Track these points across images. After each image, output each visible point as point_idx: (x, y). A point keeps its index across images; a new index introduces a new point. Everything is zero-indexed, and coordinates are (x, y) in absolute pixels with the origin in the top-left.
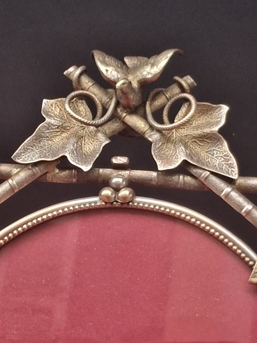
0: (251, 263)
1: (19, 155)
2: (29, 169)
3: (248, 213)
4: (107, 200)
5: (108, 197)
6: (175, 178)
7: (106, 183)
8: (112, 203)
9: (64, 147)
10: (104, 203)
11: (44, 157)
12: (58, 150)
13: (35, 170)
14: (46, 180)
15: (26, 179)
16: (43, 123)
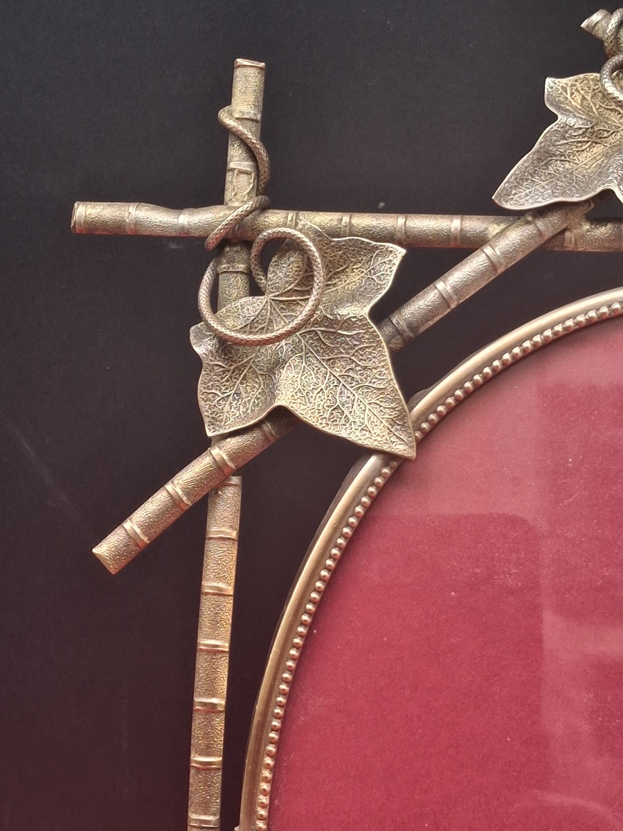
1: (506, 194)
2: (528, 223)
9: (602, 173)
11: (563, 194)
12: (589, 181)
13: (540, 224)
14: (562, 246)
15: (523, 244)
16: (553, 127)
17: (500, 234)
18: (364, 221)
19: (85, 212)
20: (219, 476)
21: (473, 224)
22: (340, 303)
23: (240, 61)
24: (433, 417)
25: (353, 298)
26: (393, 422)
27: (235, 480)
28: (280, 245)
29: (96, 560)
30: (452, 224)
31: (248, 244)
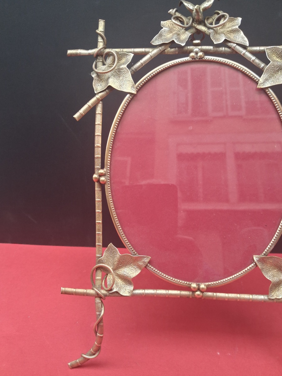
0: (257, 80)
1: (153, 42)
2: (158, 48)
3: (253, 61)
4: (193, 58)
5: (193, 56)
6: (221, 49)
7: (191, 51)
8: (195, 59)
10: (191, 59)
11: (165, 42)
12: (170, 39)
13: (160, 48)
14: (165, 53)
15: (157, 52)
16: (162, 29)
17: (152, 51)
18: (125, 50)
19: (69, 52)
20: (98, 101)
21: (147, 50)
22: (121, 65)
23: (100, 20)
24: (140, 86)
25: (123, 64)
26: (132, 87)
27: (101, 102)
28: (108, 55)
29: (74, 118)
30: (143, 50)
31: (102, 56)
